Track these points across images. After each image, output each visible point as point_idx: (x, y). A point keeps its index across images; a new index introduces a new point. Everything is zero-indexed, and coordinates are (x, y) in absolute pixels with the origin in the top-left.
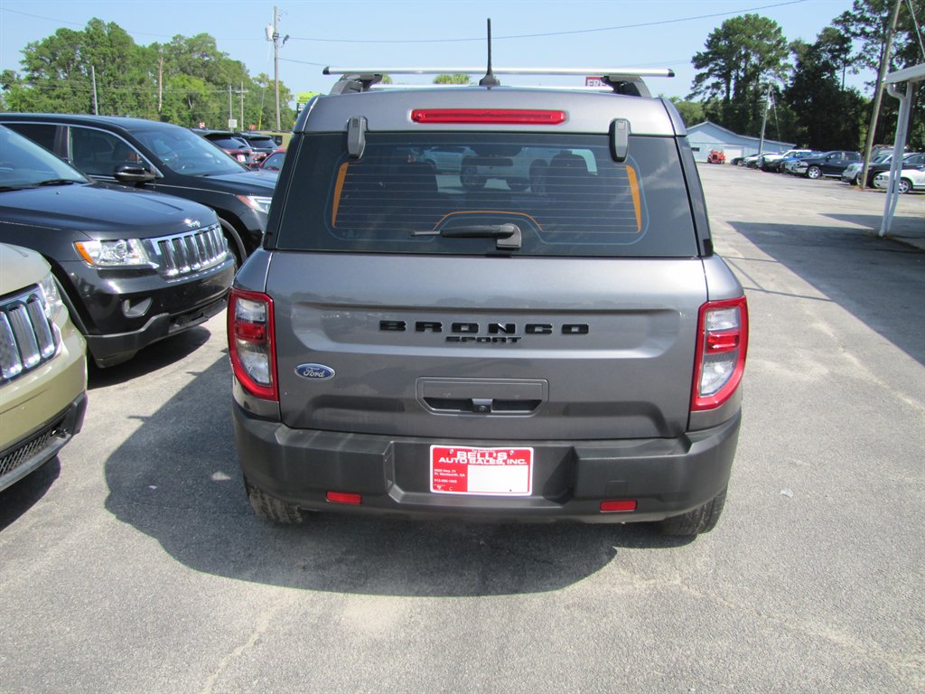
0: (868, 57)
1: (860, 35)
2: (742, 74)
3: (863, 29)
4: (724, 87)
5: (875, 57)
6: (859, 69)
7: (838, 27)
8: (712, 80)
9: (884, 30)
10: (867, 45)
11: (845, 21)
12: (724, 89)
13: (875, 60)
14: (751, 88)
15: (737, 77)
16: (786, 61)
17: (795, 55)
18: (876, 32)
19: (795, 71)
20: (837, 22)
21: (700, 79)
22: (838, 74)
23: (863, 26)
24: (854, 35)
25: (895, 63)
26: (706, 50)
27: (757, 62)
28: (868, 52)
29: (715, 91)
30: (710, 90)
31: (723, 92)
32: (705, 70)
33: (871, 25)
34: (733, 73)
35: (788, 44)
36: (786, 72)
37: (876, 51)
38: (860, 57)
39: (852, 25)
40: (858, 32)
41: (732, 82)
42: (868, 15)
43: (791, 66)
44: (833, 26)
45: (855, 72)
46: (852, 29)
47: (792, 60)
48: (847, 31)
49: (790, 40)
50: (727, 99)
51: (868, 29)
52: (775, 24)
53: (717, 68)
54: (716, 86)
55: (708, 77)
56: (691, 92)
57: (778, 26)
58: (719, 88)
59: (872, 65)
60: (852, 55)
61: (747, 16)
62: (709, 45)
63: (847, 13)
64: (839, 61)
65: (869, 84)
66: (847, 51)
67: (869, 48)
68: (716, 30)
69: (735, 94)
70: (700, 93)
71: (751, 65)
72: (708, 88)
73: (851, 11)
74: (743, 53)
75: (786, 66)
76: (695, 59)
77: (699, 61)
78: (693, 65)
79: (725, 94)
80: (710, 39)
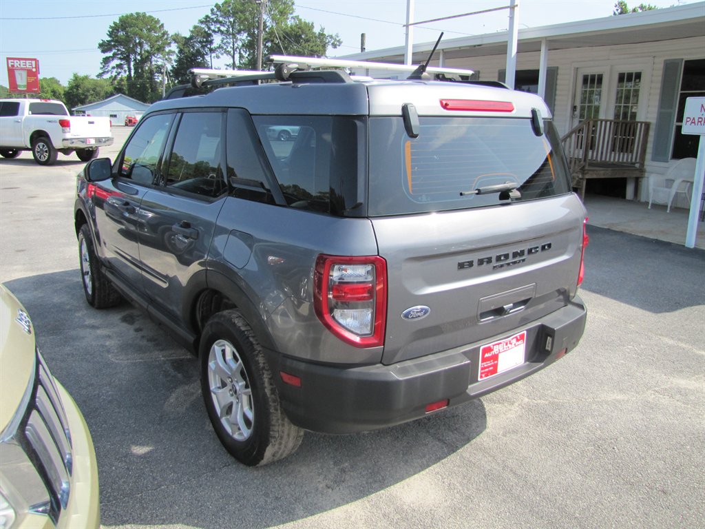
0: (225, 47)
1: (218, 32)
2: (139, 57)
3: (219, 28)
4: (126, 67)
5: (229, 47)
6: (220, 55)
7: (203, 26)
8: (116, 62)
9: (233, 30)
10: (223, 39)
11: (207, 21)
12: (127, 69)
13: (229, 49)
14: (147, 68)
15: (135, 60)
16: (170, 48)
17: (176, 44)
18: (227, 31)
19: (177, 56)
20: (202, 22)
21: (106, 61)
22: (207, 58)
23: (218, 26)
24: (214, 31)
25: (242, 52)
26: (109, 39)
27: (149, 49)
28: (224, 44)
29: (119, 70)
30: (115, 70)
31: (125, 71)
32: (110, 54)
33: (224, 26)
34: (132, 57)
35: (170, 36)
36: (171, 57)
37: (229, 43)
38: (220, 47)
39: (212, 25)
40: (216, 30)
41: (132, 63)
42: (221, 19)
43: (174, 52)
44: (200, 25)
45: (218, 57)
46: (212, 27)
47: (174, 47)
48: (209, 29)
49: (171, 33)
50: (129, 77)
51: (223, 28)
52: (158, 22)
53: (119, 53)
54: (120, 66)
55: (113, 60)
56: (101, 71)
57: (161, 22)
58: (122, 68)
59: (228, 53)
60: (214, 46)
61: (137, 14)
62: (110, 35)
63: (207, 16)
64: (206, 49)
65: (228, 66)
66: (211, 42)
67: (225, 41)
68: (115, 23)
69: (135, 73)
70: (108, 72)
71: (145, 51)
72: (113, 68)
73: (210, 15)
74: (138, 41)
75: (171, 52)
76: (101, 45)
77: (104, 47)
78: (100, 50)
79: (127, 73)
80: (111, 30)
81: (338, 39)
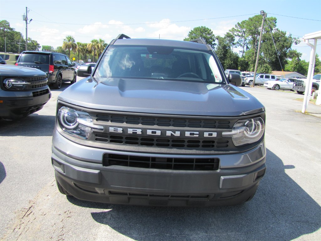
0: (240, 43)
1: (237, 36)
5: (242, 43)
6: (237, 46)
7: (231, 33)
9: (244, 35)
10: (240, 39)
11: (232, 31)
13: (242, 44)
16: (214, 42)
17: (218, 41)
18: (242, 35)
19: (217, 46)
20: (230, 31)
22: (231, 48)
23: (238, 33)
24: (236, 35)
25: (248, 45)
26: (188, 37)
28: (240, 41)
35: (215, 37)
36: (214, 46)
37: (242, 41)
38: (238, 43)
40: (237, 35)
42: (239, 30)
43: (216, 44)
44: (229, 32)
45: (236, 47)
46: (235, 33)
47: (216, 42)
48: (234, 34)
49: (216, 36)
51: (240, 34)
52: (211, 30)
59: (241, 45)
60: (235, 42)
61: (202, 27)
62: (189, 35)
63: (233, 28)
64: (231, 43)
65: (240, 51)
66: (234, 40)
67: (240, 40)
68: (192, 31)
73: (234, 28)
75: (215, 44)
80: (189, 34)
81: (298, 40)
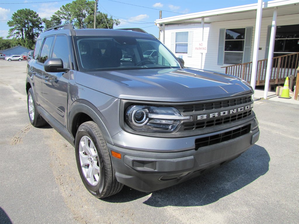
1: (63, 18)
2: (27, 29)
3: (64, 16)
4: (21, 33)
7: (57, 15)
8: (16, 31)
9: (70, 17)
10: (66, 21)
12: (21, 34)
14: (31, 34)
15: (25, 30)
16: (41, 25)
17: (45, 23)
18: (68, 18)
19: (45, 28)
20: (56, 13)
21: (12, 30)
23: (64, 15)
24: (62, 18)
26: (12, 20)
27: (32, 25)
29: (18, 35)
30: (16, 35)
31: (21, 35)
32: (13, 27)
33: (66, 16)
34: (24, 29)
35: (42, 20)
36: (42, 29)
39: (61, 15)
40: (63, 17)
41: (24, 32)
42: (65, 12)
44: (55, 15)
46: (61, 16)
47: (44, 25)
48: (60, 17)
50: (23, 38)
51: (66, 17)
52: (36, 13)
53: (18, 27)
54: (18, 33)
55: (15, 30)
56: (9, 35)
57: (37, 13)
58: (19, 34)
60: (62, 24)
61: (26, 9)
62: (13, 18)
63: (59, 11)
66: (60, 23)
67: (67, 22)
68: (15, 13)
69: (25, 36)
70: (12, 36)
71: (30, 26)
72: (15, 34)
74: (26, 22)
75: (42, 27)
76: (8, 23)
77: (10, 24)
78: (8, 25)
79: (22, 36)
80: (13, 16)
81: (118, 21)
